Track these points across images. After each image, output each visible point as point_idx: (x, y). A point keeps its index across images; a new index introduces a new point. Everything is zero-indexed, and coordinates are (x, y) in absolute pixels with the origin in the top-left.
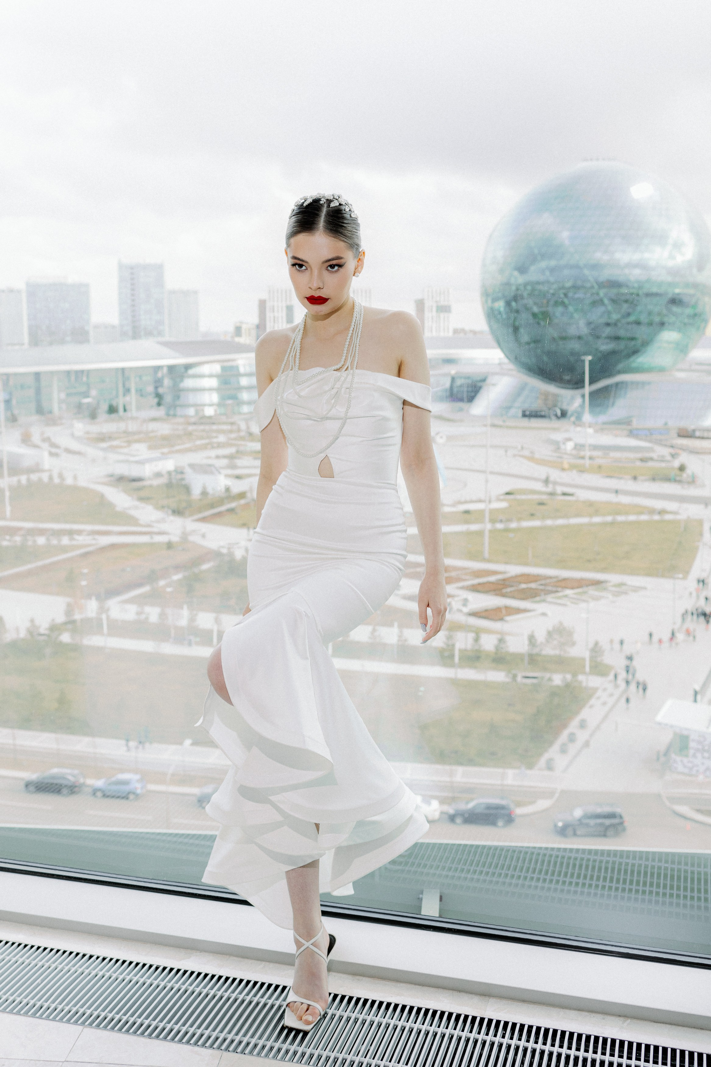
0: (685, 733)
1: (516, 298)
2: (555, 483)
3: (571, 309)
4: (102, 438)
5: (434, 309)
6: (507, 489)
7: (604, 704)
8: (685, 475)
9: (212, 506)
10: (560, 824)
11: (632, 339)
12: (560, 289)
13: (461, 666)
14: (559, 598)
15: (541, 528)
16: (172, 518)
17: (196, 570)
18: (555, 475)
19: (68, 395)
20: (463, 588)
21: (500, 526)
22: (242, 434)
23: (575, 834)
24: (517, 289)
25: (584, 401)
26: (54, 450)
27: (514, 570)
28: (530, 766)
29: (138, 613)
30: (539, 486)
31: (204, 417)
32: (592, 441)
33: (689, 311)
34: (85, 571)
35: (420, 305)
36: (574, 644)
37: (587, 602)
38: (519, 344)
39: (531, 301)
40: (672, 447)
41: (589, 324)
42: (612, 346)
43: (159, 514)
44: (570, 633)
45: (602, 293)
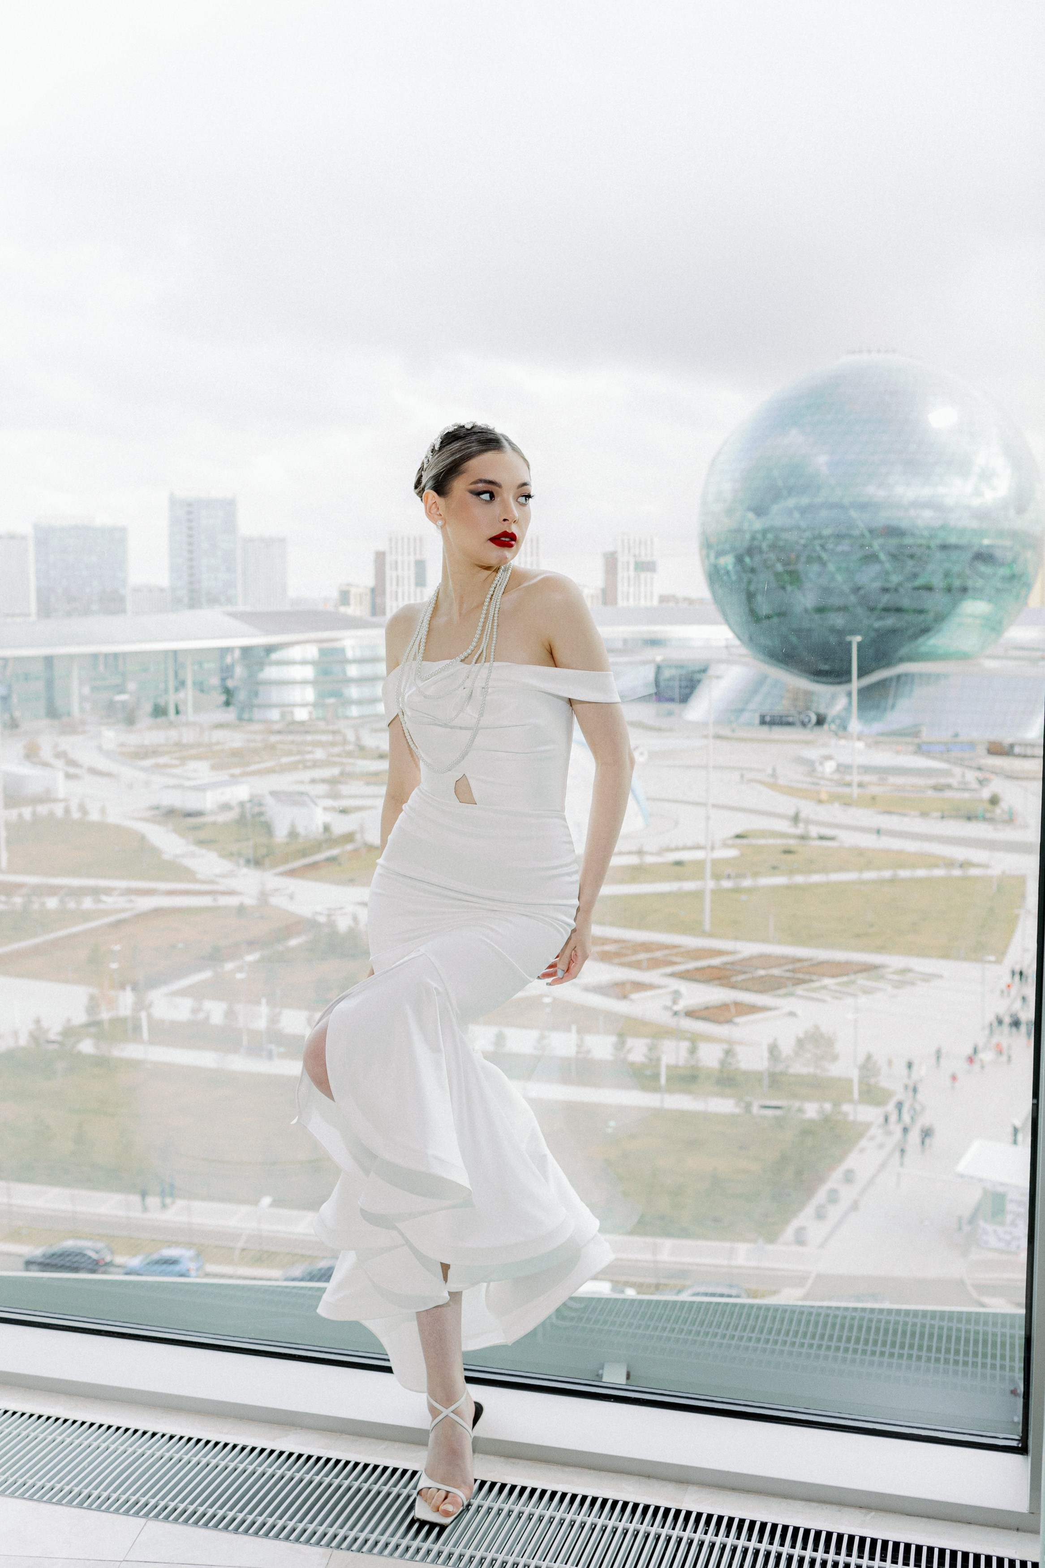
0: (1000, 1189)
1: (750, 551)
2: (808, 822)
3: (831, 567)
4: (143, 753)
5: (632, 567)
6: (738, 830)
7: (880, 1147)
8: (998, 811)
9: (304, 853)
11: (921, 612)
12: (815, 538)
13: (670, 1090)
14: (814, 990)
15: (788, 887)
16: (245, 870)
17: (281, 947)
18: (808, 809)
19: (94, 689)
20: (673, 975)
21: (727, 884)
22: (350, 747)
24: (753, 538)
25: (850, 703)
26: (72, 770)
27: (748, 949)
28: (772, 1239)
29: (195, 1011)
30: (784, 826)
31: (294, 722)
32: (861, 760)
33: (1003, 571)
34: (117, 948)
35: (611, 563)
37: (854, 995)
38: (755, 616)
39: (772, 556)
40: (979, 769)
41: (857, 589)
42: (890, 621)
43: (225, 866)
44: (830, 1042)
45: (876, 545)
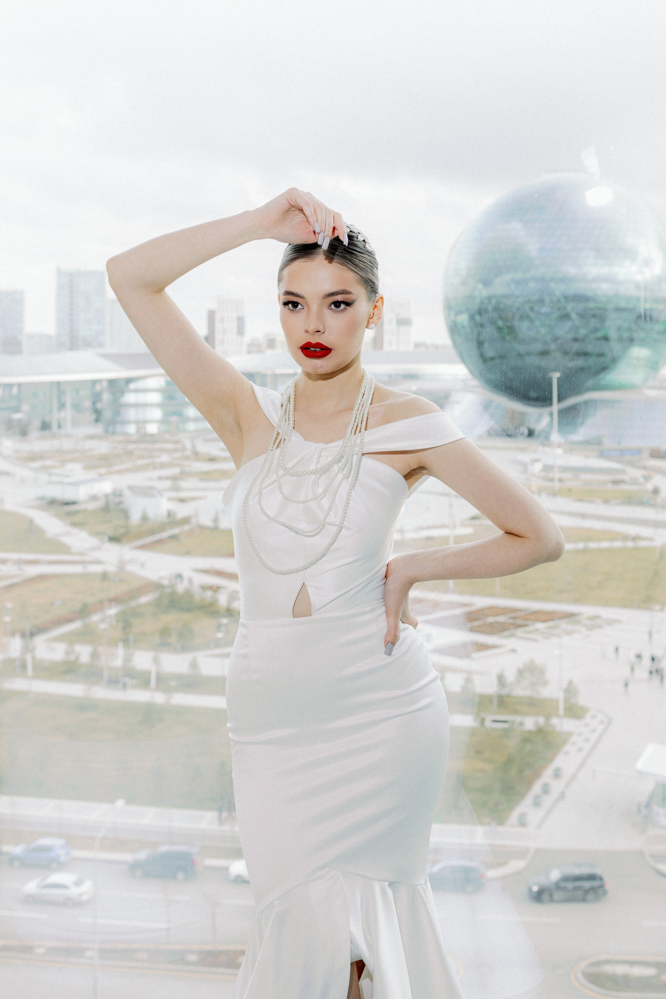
1: (480, 312)
3: (537, 323)
4: (32, 457)
5: (395, 321)
7: (580, 750)
8: (659, 499)
9: (152, 532)
10: (535, 889)
11: (601, 355)
12: (526, 302)
14: (530, 632)
16: (108, 545)
17: (133, 604)
22: (188, 453)
23: (552, 900)
24: (482, 302)
25: (552, 421)
27: (480, 602)
28: (501, 821)
29: (67, 653)
31: (146, 435)
32: (560, 462)
33: (658, 327)
34: (9, 605)
36: (546, 683)
37: (558, 636)
38: (484, 359)
39: (495, 315)
40: (645, 468)
41: (556, 339)
42: (580, 362)
43: (94, 542)
44: (542, 672)
45: (569, 307)
